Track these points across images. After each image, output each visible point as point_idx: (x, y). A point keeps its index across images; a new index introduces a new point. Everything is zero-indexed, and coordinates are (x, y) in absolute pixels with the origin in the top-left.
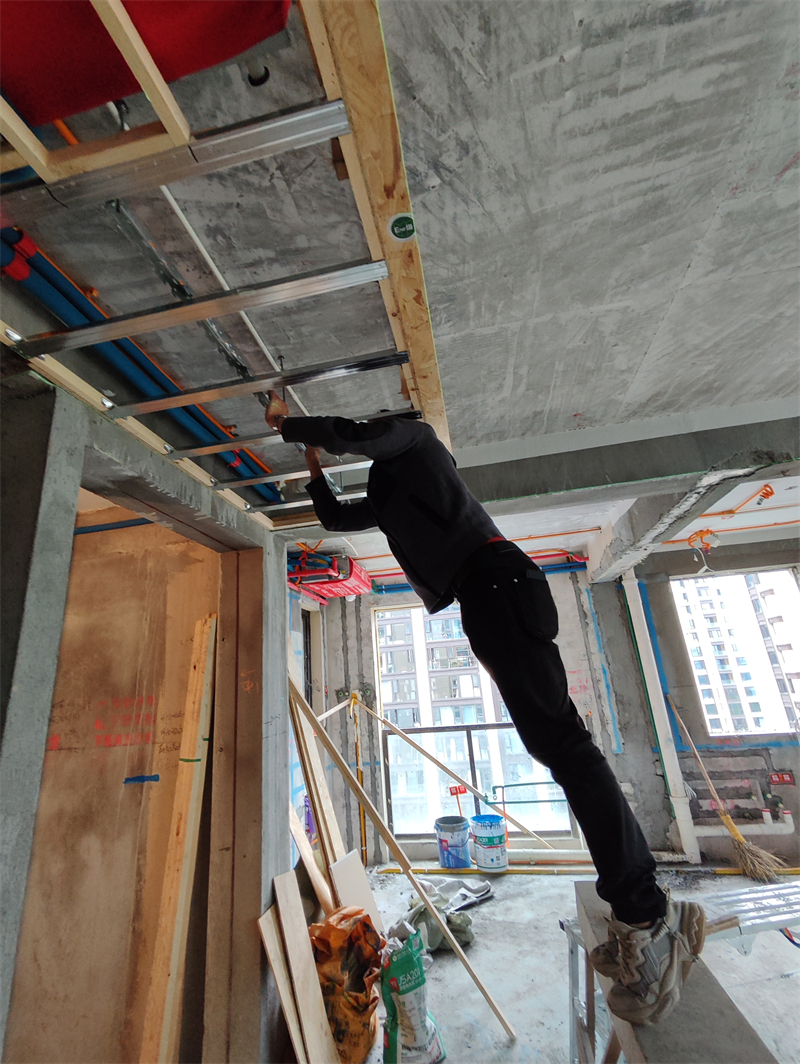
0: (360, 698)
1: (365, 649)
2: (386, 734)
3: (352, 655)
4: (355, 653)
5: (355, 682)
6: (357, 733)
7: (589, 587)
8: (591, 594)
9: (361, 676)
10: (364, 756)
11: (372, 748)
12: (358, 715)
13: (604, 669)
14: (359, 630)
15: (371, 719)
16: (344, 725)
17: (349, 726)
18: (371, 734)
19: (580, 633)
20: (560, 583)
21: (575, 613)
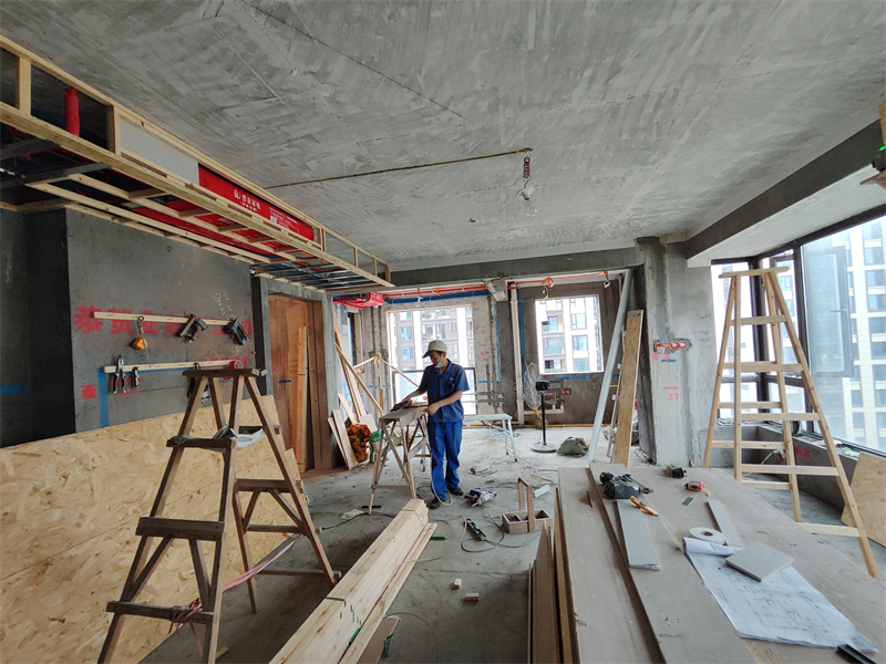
0: (380, 356)
1: (383, 335)
2: (393, 374)
3: (377, 335)
5: (378, 348)
6: (379, 372)
7: (495, 303)
8: (496, 307)
9: (381, 345)
10: (383, 383)
11: (386, 379)
12: (380, 364)
13: (497, 344)
14: (380, 323)
15: (386, 366)
16: (373, 368)
17: (376, 369)
18: (386, 373)
19: (488, 327)
20: (481, 301)
21: (487, 316)
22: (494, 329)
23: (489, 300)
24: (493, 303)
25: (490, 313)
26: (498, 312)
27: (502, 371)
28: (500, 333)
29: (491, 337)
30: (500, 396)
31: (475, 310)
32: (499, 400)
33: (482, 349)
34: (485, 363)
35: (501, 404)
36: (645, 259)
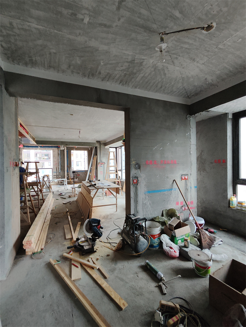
19: (57, 157)
20: (56, 149)
21: (57, 154)
22: (59, 157)
23: (58, 149)
24: (59, 150)
25: (58, 153)
26: (60, 153)
27: (61, 169)
28: (61, 159)
29: (58, 159)
30: (60, 176)
31: (54, 152)
33: (55, 163)
34: (56, 167)
36: (98, 145)
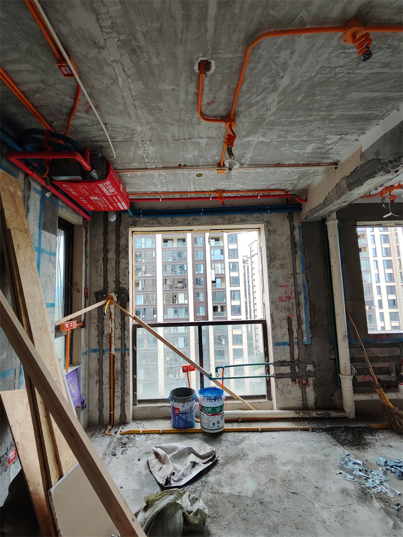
0: (115, 299)
1: (122, 265)
2: (135, 327)
3: (111, 265)
4: (114, 264)
5: (112, 286)
6: (112, 326)
7: (301, 224)
8: (301, 230)
9: (117, 282)
10: (116, 344)
11: (123, 338)
12: (113, 312)
13: (304, 285)
14: (118, 245)
15: (124, 316)
16: (101, 319)
17: (105, 321)
18: (124, 326)
19: (288, 261)
21: (289, 243)
22: (298, 262)
23: (291, 220)
24: (296, 224)
25: (293, 238)
26: (304, 236)
27: (313, 327)
28: (307, 268)
29: (295, 274)
30: (310, 367)
31: (270, 233)
32: (308, 375)
33: (281, 292)
34: (284, 314)
35: (311, 380)
